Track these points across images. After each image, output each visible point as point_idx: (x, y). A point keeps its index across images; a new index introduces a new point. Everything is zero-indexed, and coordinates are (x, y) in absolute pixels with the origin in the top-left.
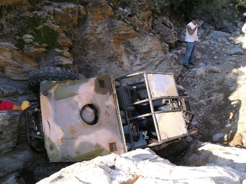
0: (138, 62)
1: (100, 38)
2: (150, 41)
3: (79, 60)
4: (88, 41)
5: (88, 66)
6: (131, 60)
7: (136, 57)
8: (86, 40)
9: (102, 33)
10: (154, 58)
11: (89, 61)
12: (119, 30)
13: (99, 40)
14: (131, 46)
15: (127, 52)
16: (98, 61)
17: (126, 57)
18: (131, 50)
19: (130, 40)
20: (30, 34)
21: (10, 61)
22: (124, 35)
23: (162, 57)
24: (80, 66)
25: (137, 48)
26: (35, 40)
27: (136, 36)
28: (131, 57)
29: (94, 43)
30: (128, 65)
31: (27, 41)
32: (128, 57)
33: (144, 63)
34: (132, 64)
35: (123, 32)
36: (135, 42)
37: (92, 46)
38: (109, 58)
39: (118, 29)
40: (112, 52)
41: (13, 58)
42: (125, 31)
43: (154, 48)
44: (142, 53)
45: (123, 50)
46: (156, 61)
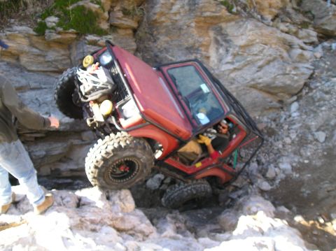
0: (229, 58)
1: (176, 21)
2: (251, 30)
3: (145, 47)
4: (159, 23)
5: (157, 56)
6: (221, 54)
7: (227, 51)
8: (155, 21)
9: (179, 13)
10: (256, 55)
11: (159, 49)
12: (203, 10)
13: (174, 23)
14: (222, 34)
15: (217, 42)
16: (171, 50)
17: (214, 49)
18: (223, 39)
19: (223, 25)
20: (56, 16)
21: (26, 48)
22: (212, 17)
23: (270, 55)
24: (146, 55)
25: (231, 38)
26: (59, 25)
27: (233, 20)
28: (221, 51)
29: (167, 26)
30: (216, 61)
31: (49, 25)
32: (217, 49)
33: (237, 61)
34: (221, 60)
35: (208, 14)
36: (230, 29)
37: (164, 31)
38: (187, 48)
39: (201, 8)
40: (191, 41)
41: (32, 45)
42: (213, 12)
43: (257, 41)
44: (237, 46)
45: (212, 38)
46: (260, 60)
